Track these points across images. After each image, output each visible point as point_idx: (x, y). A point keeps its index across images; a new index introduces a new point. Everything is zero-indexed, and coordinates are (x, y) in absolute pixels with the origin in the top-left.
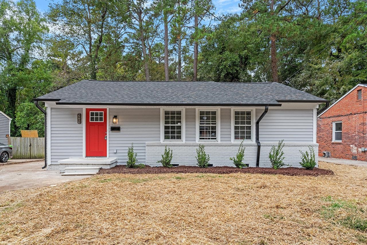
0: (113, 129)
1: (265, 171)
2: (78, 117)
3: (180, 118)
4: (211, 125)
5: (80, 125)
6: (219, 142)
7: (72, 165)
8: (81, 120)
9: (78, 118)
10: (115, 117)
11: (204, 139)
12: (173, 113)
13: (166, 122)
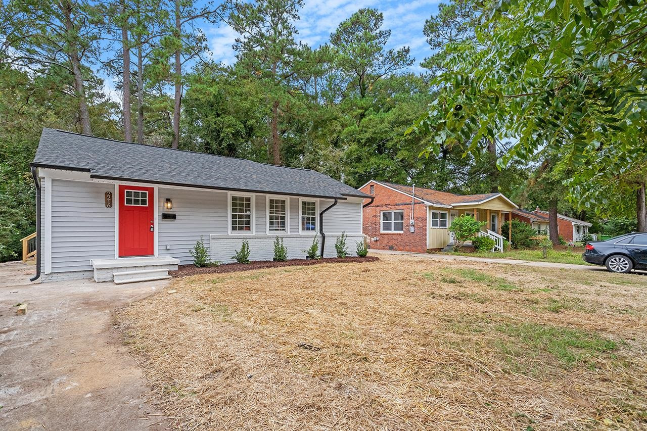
0: (166, 216)
1: (332, 260)
2: (106, 197)
3: (249, 205)
4: (280, 215)
5: (109, 210)
6: (289, 233)
7: (119, 270)
8: (111, 201)
9: (106, 199)
10: (168, 200)
11: (273, 230)
12: (241, 199)
13: (234, 210)
